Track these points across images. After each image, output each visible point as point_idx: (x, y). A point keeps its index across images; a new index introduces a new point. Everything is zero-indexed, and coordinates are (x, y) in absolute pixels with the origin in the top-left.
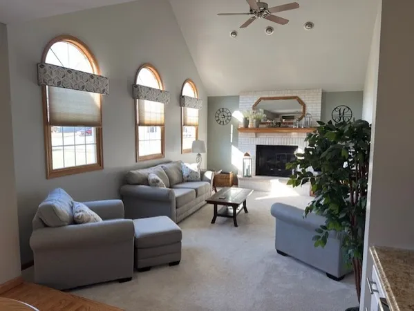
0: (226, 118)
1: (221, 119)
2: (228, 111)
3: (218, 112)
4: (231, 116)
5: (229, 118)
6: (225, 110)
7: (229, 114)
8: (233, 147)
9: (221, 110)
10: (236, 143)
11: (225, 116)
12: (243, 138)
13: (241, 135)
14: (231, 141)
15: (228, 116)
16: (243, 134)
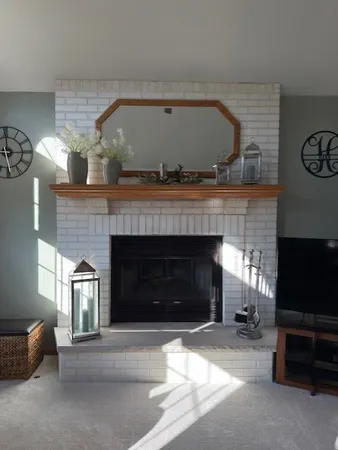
0: (16, 158)
2: (20, 137)
4: (31, 152)
5: (26, 157)
6: (11, 133)
7: (26, 147)
8: (41, 243)
10: (49, 232)
11: (11, 153)
12: (70, 217)
13: (63, 205)
14: (36, 227)
15: (22, 152)
16: (71, 203)
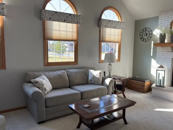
0: (148, 36)
1: (144, 37)
2: (149, 30)
3: (142, 31)
4: (152, 34)
5: (151, 35)
6: (147, 29)
7: (151, 33)
8: (152, 59)
9: (145, 30)
10: (154, 57)
11: (147, 34)
12: (160, 52)
13: (159, 49)
14: (152, 55)
15: (150, 34)
16: (161, 48)
